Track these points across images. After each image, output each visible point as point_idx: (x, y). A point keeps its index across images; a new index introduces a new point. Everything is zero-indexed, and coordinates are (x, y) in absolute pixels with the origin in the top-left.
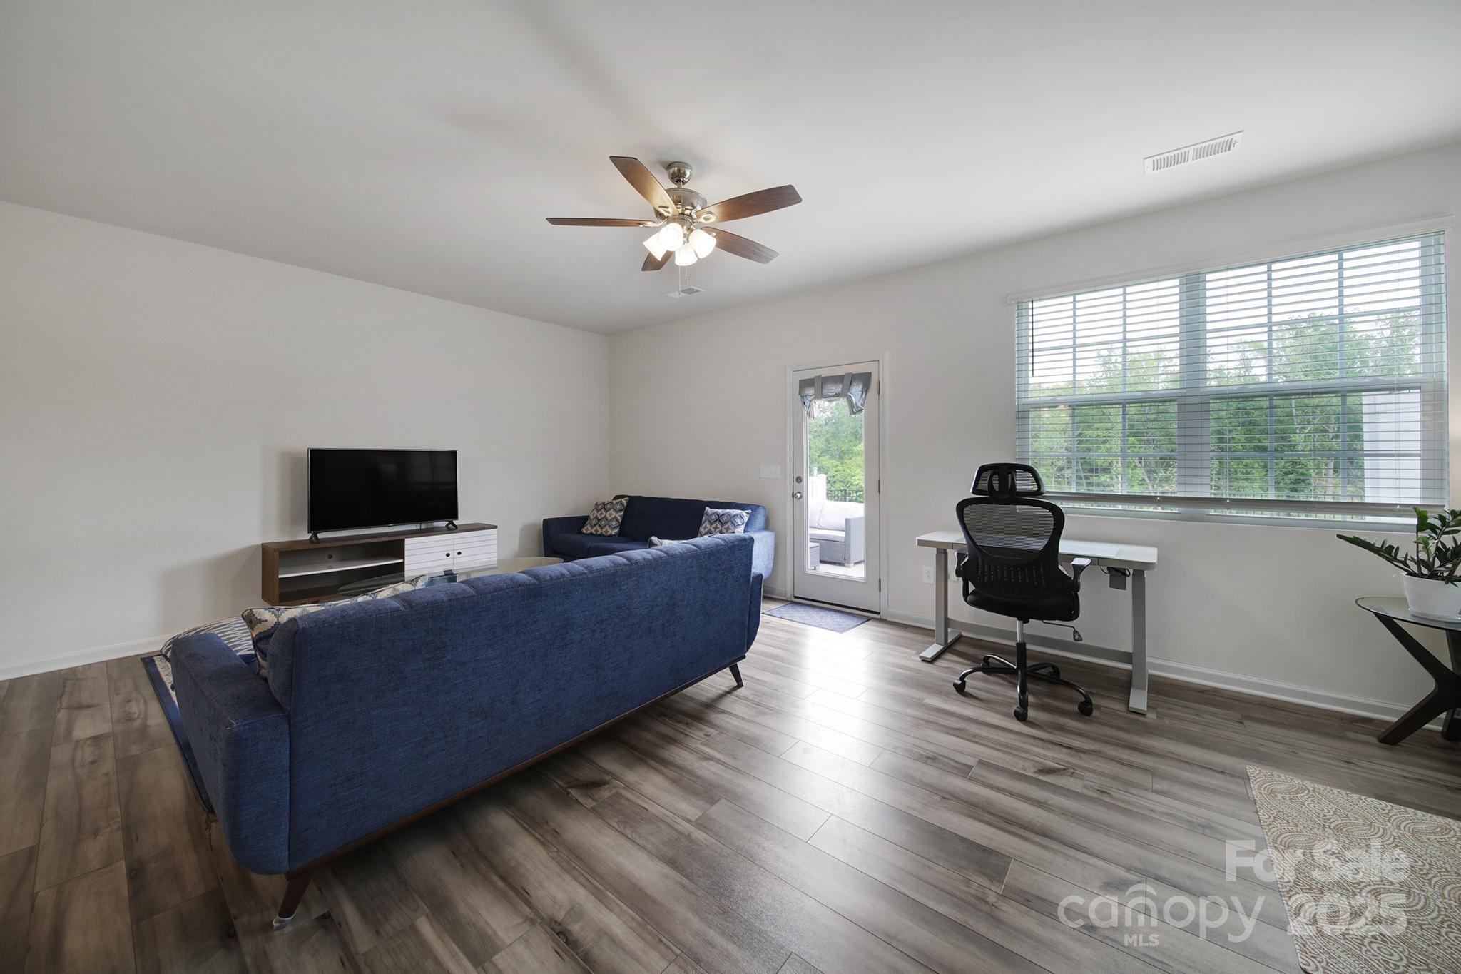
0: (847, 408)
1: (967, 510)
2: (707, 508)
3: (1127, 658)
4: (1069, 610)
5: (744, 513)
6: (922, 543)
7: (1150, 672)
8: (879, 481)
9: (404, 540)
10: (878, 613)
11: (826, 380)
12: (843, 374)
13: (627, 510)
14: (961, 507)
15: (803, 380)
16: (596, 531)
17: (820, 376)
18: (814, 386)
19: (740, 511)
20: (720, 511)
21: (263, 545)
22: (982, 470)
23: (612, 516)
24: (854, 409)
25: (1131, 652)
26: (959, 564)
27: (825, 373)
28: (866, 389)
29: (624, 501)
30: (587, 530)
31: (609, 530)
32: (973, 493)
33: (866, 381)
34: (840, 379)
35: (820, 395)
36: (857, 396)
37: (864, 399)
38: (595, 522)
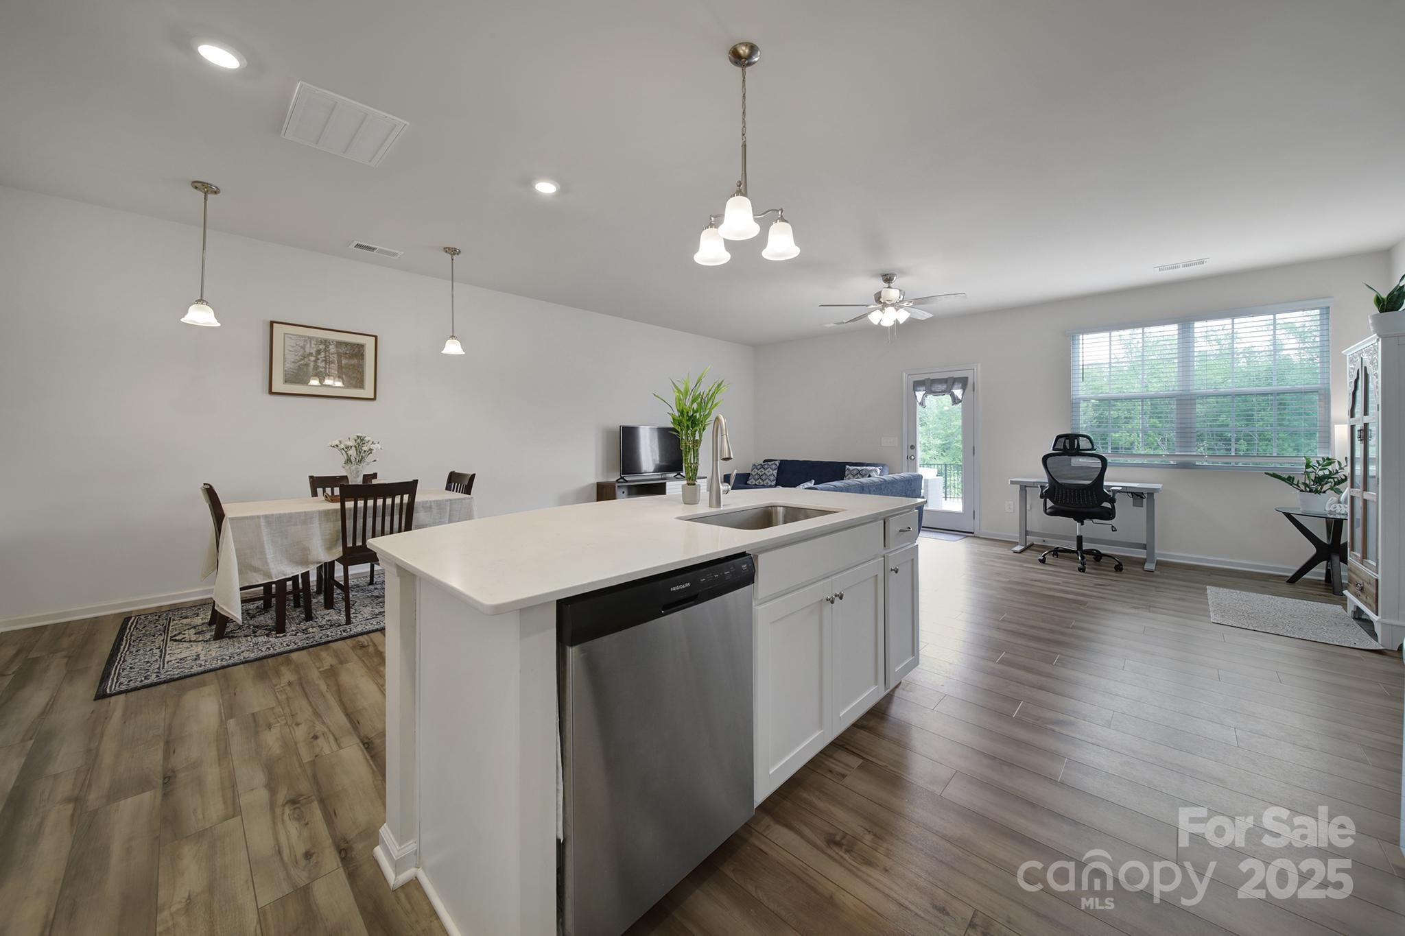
0: (950, 401)
1: (1049, 461)
2: (847, 466)
3: (1144, 547)
4: (1109, 515)
5: (877, 468)
6: (1012, 482)
7: (1158, 558)
8: (974, 447)
9: (665, 483)
10: (973, 533)
11: (934, 381)
12: (946, 377)
13: (779, 468)
14: (1045, 459)
15: (916, 381)
16: (759, 482)
17: (929, 378)
18: (930, 386)
19: (874, 468)
20: (859, 468)
21: (598, 483)
22: (1059, 437)
23: (770, 473)
24: (955, 401)
25: (1145, 542)
26: (1042, 491)
27: (933, 377)
28: (964, 388)
29: (777, 463)
30: (752, 482)
32: (1053, 450)
33: (964, 382)
34: (945, 381)
35: (929, 391)
36: (958, 393)
37: (963, 394)
38: (756, 477)
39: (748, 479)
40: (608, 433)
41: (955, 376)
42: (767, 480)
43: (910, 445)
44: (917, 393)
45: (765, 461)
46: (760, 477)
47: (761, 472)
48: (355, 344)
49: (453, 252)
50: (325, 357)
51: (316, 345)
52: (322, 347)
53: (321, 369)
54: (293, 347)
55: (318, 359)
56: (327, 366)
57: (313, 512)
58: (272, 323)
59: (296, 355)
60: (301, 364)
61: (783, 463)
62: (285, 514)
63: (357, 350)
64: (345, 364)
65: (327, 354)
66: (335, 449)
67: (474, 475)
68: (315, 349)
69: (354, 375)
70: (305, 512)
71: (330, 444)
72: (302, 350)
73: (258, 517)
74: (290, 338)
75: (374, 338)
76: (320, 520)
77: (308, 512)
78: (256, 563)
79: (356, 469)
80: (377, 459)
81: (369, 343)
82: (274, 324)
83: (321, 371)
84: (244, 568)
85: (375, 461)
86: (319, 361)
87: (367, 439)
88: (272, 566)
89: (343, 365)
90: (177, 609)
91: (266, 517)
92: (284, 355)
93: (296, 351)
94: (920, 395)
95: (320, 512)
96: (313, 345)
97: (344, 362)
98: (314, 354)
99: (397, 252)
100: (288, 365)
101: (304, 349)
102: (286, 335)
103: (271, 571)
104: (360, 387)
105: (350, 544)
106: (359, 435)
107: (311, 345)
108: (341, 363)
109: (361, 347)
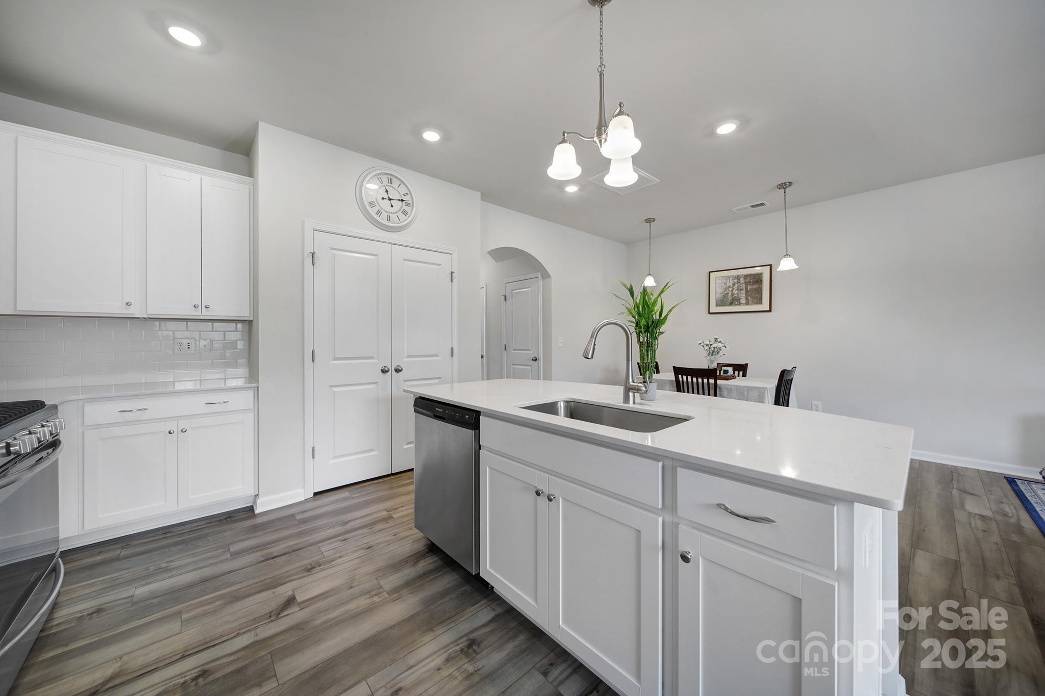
48: (756, 274)
50: (738, 286)
51: (732, 280)
52: (736, 281)
54: (720, 284)
56: (739, 292)
58: (710, 272)
59: (722, 289)
60: (725, 294)
63: (758, 278)
64: (750, 289)
65: (739, 284)
68: (732, 283)
69: (755, 296)
72: (725, 285)
74: (719, 279)
75: (769, 267)
81: (766, 271)
86: (735, 290)
92: (716, 289)
93: (722, 286)
97: (750, 287)
98: (731, 286)
100: (718, 296)
102: (717, 278)
104: (761, 304)
107: (729, 281)
108: (748, 289)
109: (761, 274)
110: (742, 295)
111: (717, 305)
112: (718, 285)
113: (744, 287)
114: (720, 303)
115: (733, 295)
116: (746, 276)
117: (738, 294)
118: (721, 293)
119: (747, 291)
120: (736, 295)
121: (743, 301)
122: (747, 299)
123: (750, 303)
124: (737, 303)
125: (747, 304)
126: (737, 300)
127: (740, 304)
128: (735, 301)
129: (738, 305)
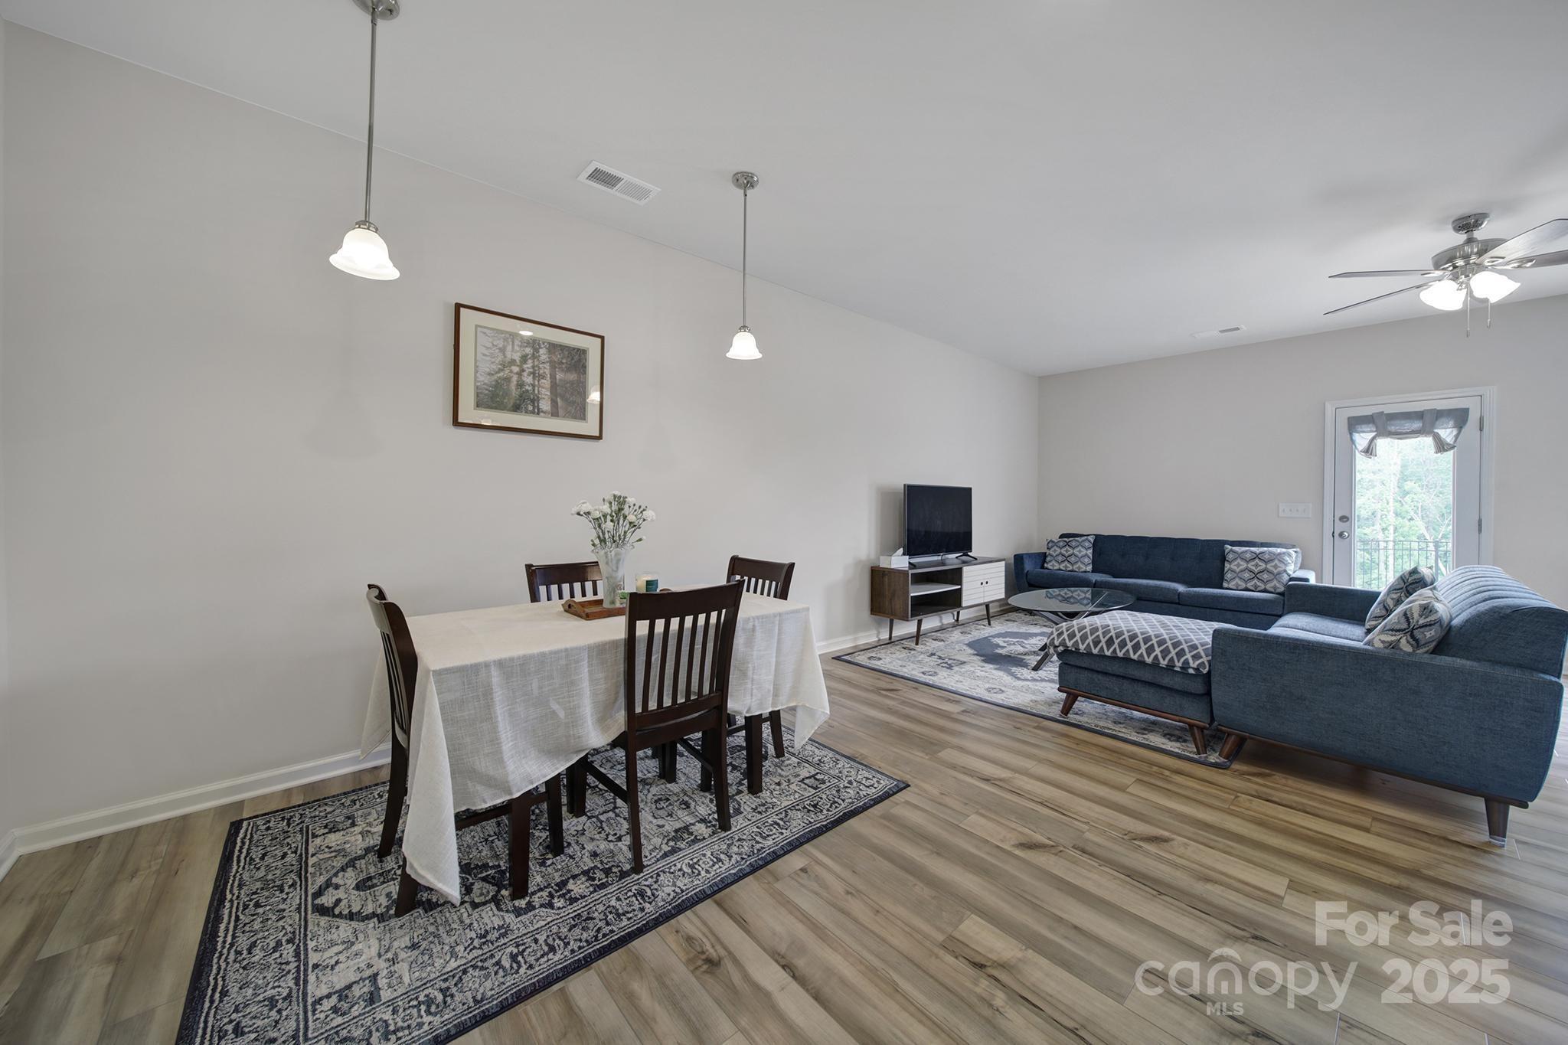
0: (1434, 446)
5: (1291, 551)
11: (1392, 417)
12: (1422, 409)
13: (1094, 545)
15: (1354, 418)
17: (1383, 412)
18: (1386, 424)
19: (1284, 550)
23: (1081, 553)
24: (1441, 446)
27: (1392, 410)
28: (1461, 426)
29: (1092, 539)
30: (1052, 565)
31: (1082, 566)
33: (1460, 417)
34: (1420, 415)
35: (1383, 432)
36: (1447, 433)
37: (1457, 437)
38: (1060, 558)
39: (1044, 561)
40: (885, 495)
41: (1439, 408)
42: (1079, 563)
43: (1338, 515)
44: (1356, 436)
45: (1062, 536)
46: (1067, 559)
47: (1067, 551)
48: (574, 349)
49: (745, 181)
50: (533, 367)
51: (521, 346)
52: (528, 350)
53: (527, 387)
54: (488, 348)
55: (523, 371)
56: (537, 383)
57: (579, 649)
58: (458, 307)
59: (492, 363)
60: (499, 378)
61: (1099, 539)
62: (532, 657)
63: (576, 358)
64: (560, 380)
65: (536, 363)
66: (583, 518)
67: (792, 565)
68: (519, 354)
69: (571, 400)
70: (566, 650)
71: (575, 510)
72: (501, 356)
73: (487, 665)
74: (485, 333)
75: (599, 340)
76: (590, 665)
77: (572, 649)
78: (483, 765)
79: (616, 555)
80: (644, 538)
81: (592, 346)
82: (462, 310)
83: (527, 391)
84: (461, 772)
85: (640, 540)
86: (525, 374)
87: (630, 500)
88: (511, 766)
89: (558, 381)
90: (316, 797)
91: (500, 664)
92: (475, 359)
93: (492, 356)
94: (1362, 439)
95: (590, 648)
96: (517, 348)
97: (559, 376)
98: (518, 361)
99: (648, 186)
100: (481, 378)
101: (504, 354)
102: (479, 329)
103: (511, 778)
104: (581, 419)
105: (638, 710)
106: (618, 493)
107: (513, 347)
108: (556, 379)
109: (582, 353)
110: (543, 391)
111: (479, 405)
112: (481, 349)
113: (547, 372)
114: (490, 399)
115: (520, 385)
116: (553, 347)
117: (533, 386)
118: (490, 374)
119: (554, 386)
120: (530, 388)
121: (545, 405)
122: (554, 403)
123: (561, 412)
124: (530, 408)
125: (555, 414)
126: (533, 401)
127: (537, 412)
128: (524, 402)
129: (533, 412)
